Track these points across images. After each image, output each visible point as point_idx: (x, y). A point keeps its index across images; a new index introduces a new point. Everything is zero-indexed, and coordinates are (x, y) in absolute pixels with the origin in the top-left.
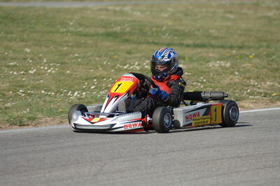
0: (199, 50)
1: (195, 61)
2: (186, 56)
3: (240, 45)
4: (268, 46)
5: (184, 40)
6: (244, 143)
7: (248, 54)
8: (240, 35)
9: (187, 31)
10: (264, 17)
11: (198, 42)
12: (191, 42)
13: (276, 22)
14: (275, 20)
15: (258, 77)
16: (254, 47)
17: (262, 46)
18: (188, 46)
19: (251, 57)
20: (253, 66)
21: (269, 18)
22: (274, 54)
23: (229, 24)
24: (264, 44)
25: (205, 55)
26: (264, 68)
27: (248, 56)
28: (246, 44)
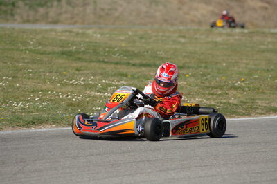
0: (143, 69)
1: (136, 78)
2: (129, 73)
3: (181, 65)
4: (206, 67)
5: (132, 59)
6: (158, 150)
7: (185, 73)
8: (185, 57)
9: (136, 52)
10: (212, 42)
11: (144, 62)
12: (137, 61)
13: (221, 46)
14: (221, 44)
15: (189, 94)
16: (192, 68)
17: (201, 67)
18: (134, 65)
19: (187, 76)
20: (187, 84)
21: (216, 42)
22: (209, 74)
23: (178, 47)
24: (203, 65)
25: (147, 73)
26: (197, 85)
27: (184, 75)
28: (187, 65)
